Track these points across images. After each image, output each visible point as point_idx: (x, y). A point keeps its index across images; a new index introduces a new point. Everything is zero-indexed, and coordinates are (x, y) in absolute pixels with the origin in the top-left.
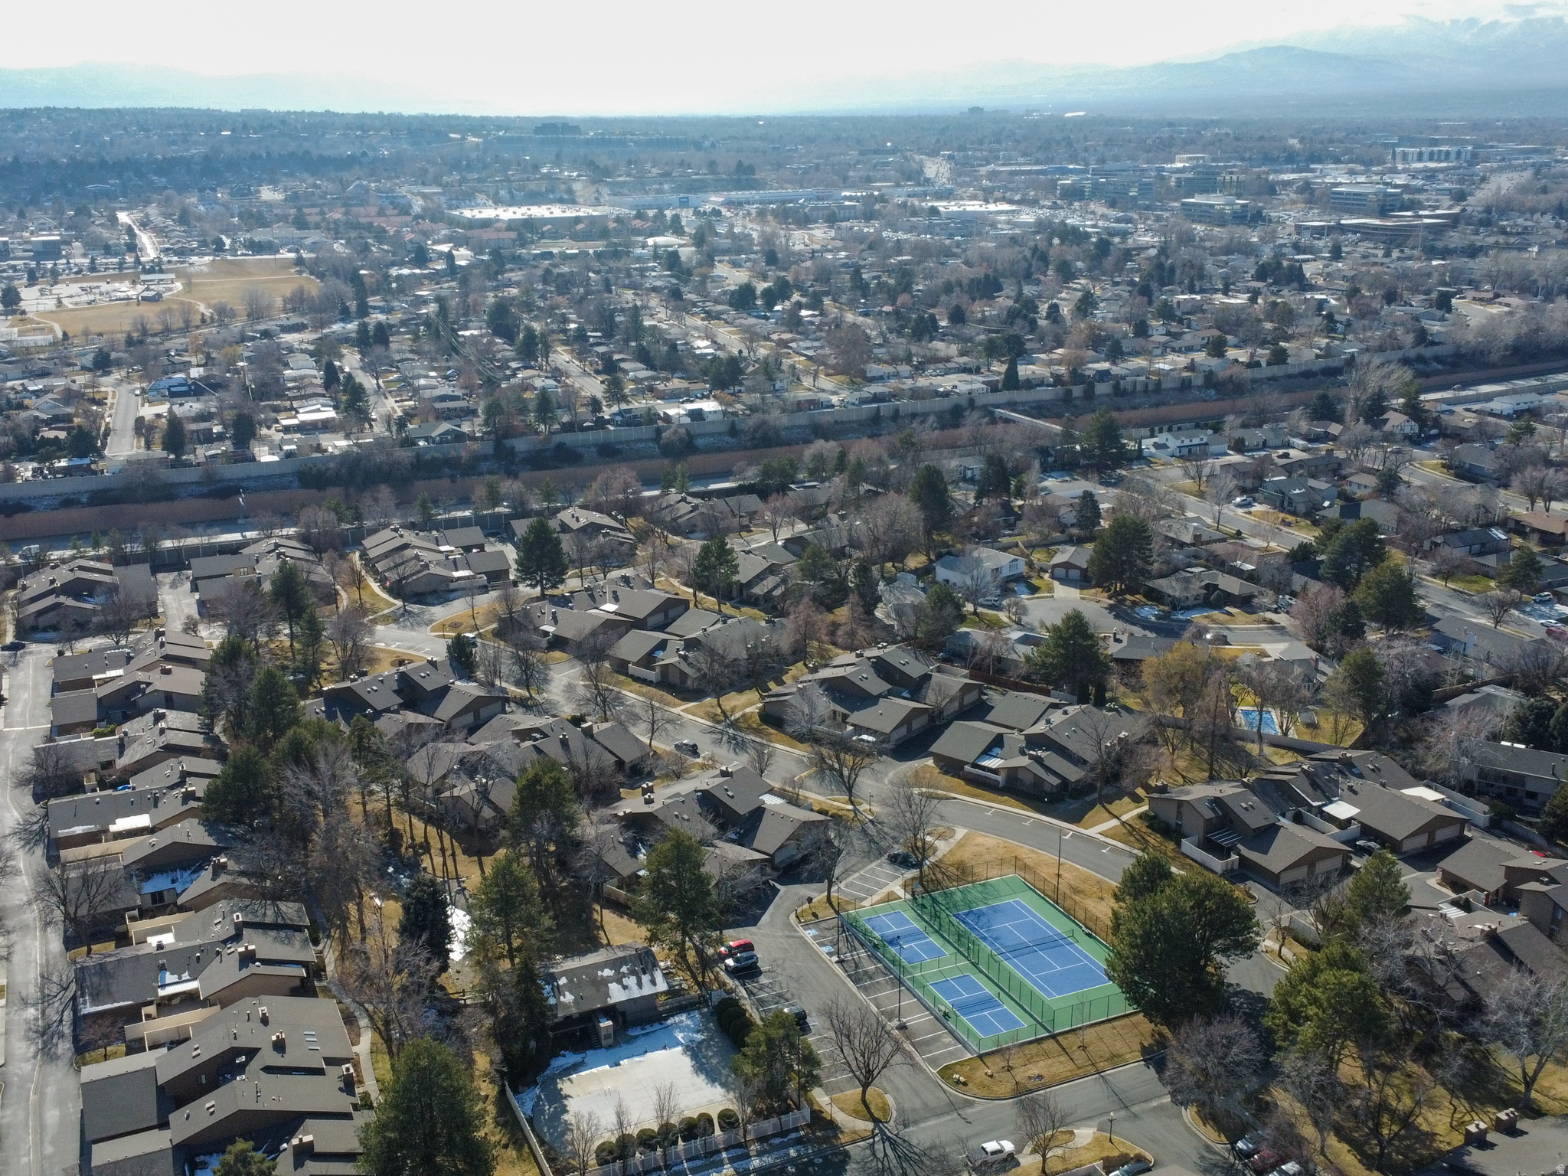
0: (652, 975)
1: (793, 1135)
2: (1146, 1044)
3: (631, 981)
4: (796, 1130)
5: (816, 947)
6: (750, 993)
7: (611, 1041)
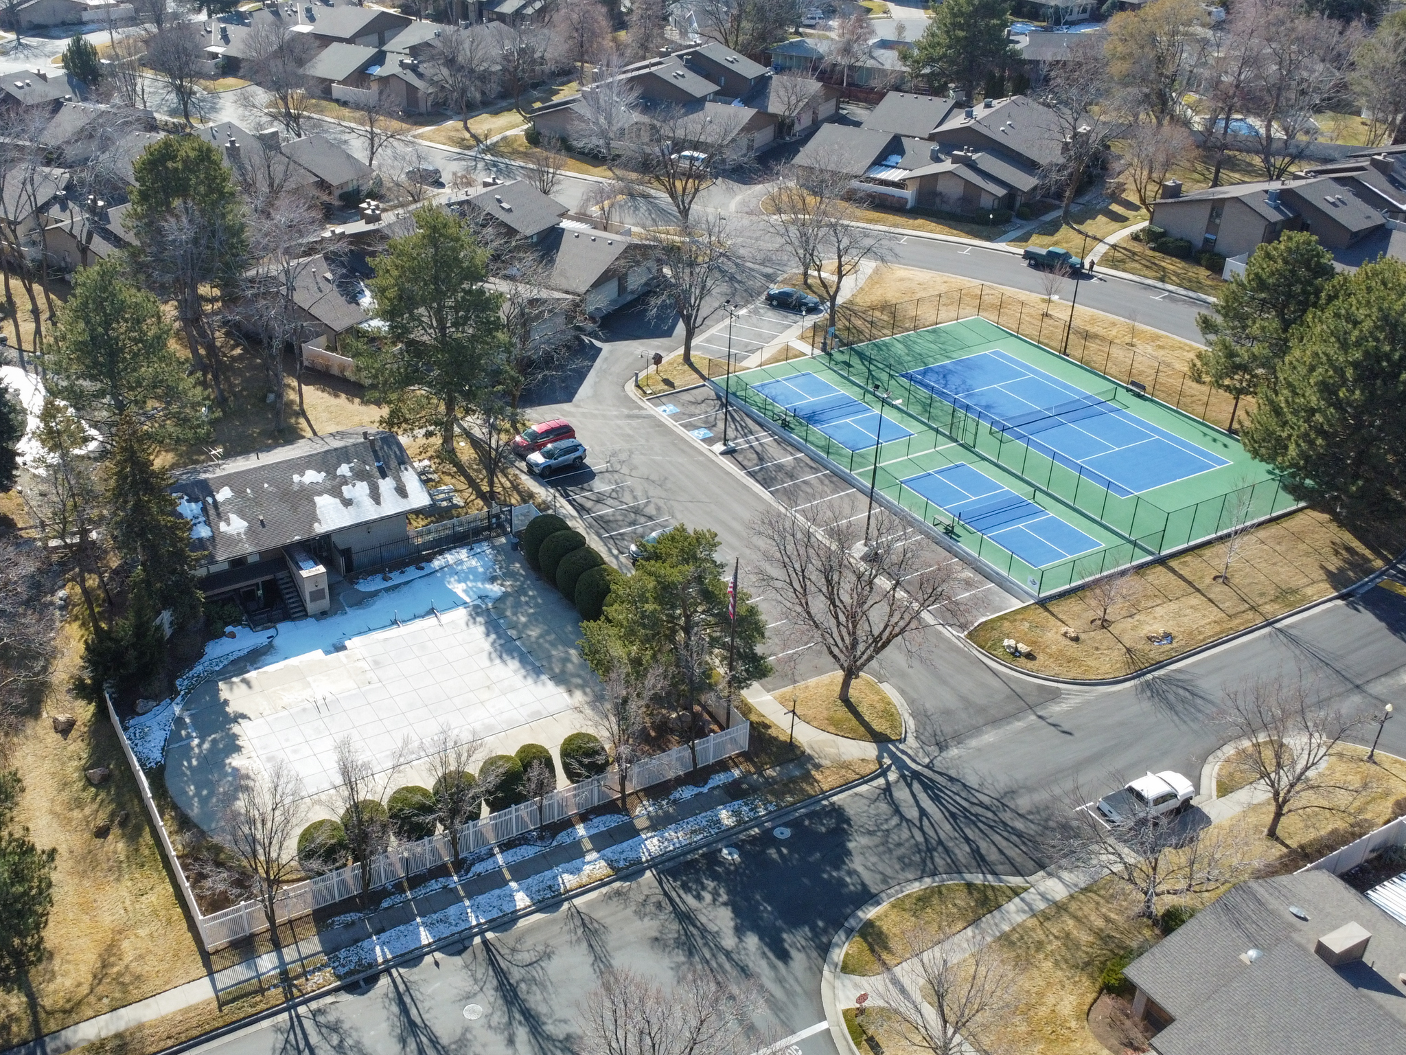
0: (398, 480)
1: (719, 779)
2: (1332, 568)
3: (359, 491)
4: (722, 766)
5: (681, 431)
6: (581, 509)
7: (325, 603)
